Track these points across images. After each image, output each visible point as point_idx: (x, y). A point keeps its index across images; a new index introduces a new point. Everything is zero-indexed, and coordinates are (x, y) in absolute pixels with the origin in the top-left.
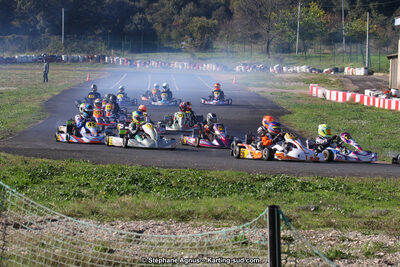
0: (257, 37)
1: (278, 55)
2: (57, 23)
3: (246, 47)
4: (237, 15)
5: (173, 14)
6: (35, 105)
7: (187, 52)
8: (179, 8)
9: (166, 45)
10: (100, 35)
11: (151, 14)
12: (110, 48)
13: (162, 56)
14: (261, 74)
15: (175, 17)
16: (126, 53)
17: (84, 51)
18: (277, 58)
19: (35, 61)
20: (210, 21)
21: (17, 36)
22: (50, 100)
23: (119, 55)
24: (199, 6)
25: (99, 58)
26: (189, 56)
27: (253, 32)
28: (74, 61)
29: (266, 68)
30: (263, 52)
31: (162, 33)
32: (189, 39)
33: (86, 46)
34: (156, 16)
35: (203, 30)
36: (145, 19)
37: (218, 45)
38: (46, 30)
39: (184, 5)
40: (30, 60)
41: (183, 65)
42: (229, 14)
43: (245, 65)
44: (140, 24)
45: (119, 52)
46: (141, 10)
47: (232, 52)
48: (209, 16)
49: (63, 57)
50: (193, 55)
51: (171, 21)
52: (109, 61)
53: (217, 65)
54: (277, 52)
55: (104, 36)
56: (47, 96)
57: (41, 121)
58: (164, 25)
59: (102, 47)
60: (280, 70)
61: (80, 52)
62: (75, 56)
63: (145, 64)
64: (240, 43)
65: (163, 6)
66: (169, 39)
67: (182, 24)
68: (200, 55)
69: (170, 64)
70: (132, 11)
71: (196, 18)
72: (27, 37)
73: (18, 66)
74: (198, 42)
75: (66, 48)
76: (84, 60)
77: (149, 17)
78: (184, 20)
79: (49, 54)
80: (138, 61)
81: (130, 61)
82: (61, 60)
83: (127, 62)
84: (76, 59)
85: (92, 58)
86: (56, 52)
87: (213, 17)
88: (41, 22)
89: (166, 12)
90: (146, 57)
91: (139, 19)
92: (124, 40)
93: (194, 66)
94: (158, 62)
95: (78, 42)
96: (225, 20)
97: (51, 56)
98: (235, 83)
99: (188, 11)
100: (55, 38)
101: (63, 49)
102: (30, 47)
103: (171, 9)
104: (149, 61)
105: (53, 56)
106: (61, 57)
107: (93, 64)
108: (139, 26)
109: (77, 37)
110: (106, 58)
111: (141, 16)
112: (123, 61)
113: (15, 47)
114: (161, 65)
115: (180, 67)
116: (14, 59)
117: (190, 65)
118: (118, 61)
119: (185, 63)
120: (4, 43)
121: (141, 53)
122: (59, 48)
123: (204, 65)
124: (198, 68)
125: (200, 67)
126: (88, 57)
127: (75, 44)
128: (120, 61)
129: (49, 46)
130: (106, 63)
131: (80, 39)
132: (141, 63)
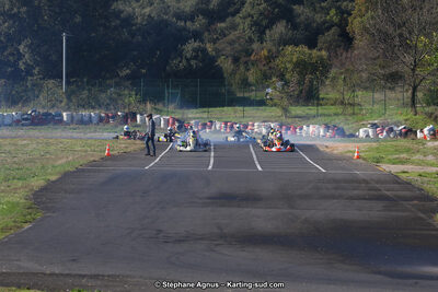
0: (394, 79)
1: (430, 109)
2: (54, 57)
3: (377, 96)
4: (360, 42)
5: (251, 41)
6: (19, 198)
7: (275, 105)
8: (261, 29)
9: (240, 95)
10: (127, 77)
11: (214, 41)
12: (144, 101)
13: (229, 112)
14: (403, 142)
15: (255, 46)
16: (171, 108)
18: (430, 115)
19: (17, 123)
20: (315, 52)
22: (44, 189)
23: (159, 112)
24: (295, 27)
25: (125, 117)
26: (277, 111)
27: (387, 71)
28: (82, 122)
29: (409, 132)
30: (404, 105)
31: (233, 73)
32: (279, 84)
33: (103, 95)
34: (221, 45)
35: (303, 67)
36: (204, 51)
37: (327, 92)
38: (36, 71)
39: (270, 26)
40: (8, 121)
42: (347, 40)
43: (374, 126)
44: (195, 58)
45: (160, 106)
46: (197, 35)
47: (352, 105)
48: (312, 44)
49: (64, 114)
50: (285, 110)
51: (248, 53)
52: (143, 121)
53: (327, 127)
54: (428, 104)
55: (134, 79)
56: (37, 183)
57: (27, 226)
58: (236, 60)
59: (131, 99)
60: (435, 135)
61: (93, 108)
62: (85, 113)
63: (204, 126)
64: (366, 89)
65: (234, 27)
66: (245, 84)
67: (267, 58)
68: (297, 110)
69: (246, 126)
70: (182, 37)
71: (290, 48)
74: (293, 88)
75: (69, 97)
76: (101, 120)
77: (209, 47)
78: (269, 51)
79: (41, 111)
80: (193, 122)
81: (178, 120)
82: (61, 121)
83: (174, 124)
84: (86, 119)
85: (114, 117)
86: (53, 107)
87: (319, 45)
88: (27, 56)
89: (239, 38)
90: (205, 115)
91: (193, 50)
92: (168, 87)
93: (288, 129)
94: (226, 123)
95: (89, 90)
96: (339, 51)
97: (44, 114)
98: (358, 157)
99: (277, 36)
100: (51, 83)
101: (65, 100)
102: (7, 100)
103: (248, 33)
104: (211, 122)
105: (47, 114)
106: (61, 115)
107: (116, 126)
108: (193, 62)
109: (88, 82)
110: (138, 117)
111: (196, 44)
112: (167, 122)
114: (231, 127)
115: (264, 131)
117: (281, 127)
118: (158, 121)
119: (272, 125)
121: (197, 107)
122: (57, 100)
123: (305, 128)
124: (295, 132)
125: (298, 130)
126: (107, 115)
127: (84, 94)
128: (162, 122)
129: (41, 97)
130: (138, 125)
131: (94, 85)
132: (197, 124)
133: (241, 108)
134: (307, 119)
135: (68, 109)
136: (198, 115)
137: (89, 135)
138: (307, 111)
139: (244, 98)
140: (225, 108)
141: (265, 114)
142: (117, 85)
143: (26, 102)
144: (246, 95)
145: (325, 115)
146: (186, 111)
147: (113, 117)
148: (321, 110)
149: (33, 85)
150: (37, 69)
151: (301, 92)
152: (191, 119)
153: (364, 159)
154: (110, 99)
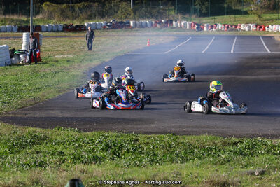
7: (254, 14)
9: (234, 8)
12: (178, 13)
13: (229, 19)
16: (193, 16)
17: (152, 17)
19: (104, 28)
21: (87, 4)
23: (187, 19)
25: (166, 23)
26: (254, 17)
28: (141, 26)
33: (155, 10)
40: (98, 27)
41: (250, 27)
45: (187, 16)
49: (132, 23)
50: (260, 17)
52: (176, 24)
61: (148, 18)
62: (143, 21)
63: (212, 27)
66: (240, 1)
68: (268, 16)
69: (236, 27)
72: (96, 4)
75: (135, 12)
79: (118, 21)
80: (205, 25)
81: (197, 24)
82: (129, 26)
83: (194, 26)
84: (144, 24)
85: (160, 23)
86: (126, 18)
90: (213, 21)
92: (192, 4)
93: (261, 27)
94: (224, 25)
95: (146, 7)
97: (119, 22)
100: (124, 4)
101: (132, 15)
102: (99, 14)
104: (216, 24)
105: (122, 22)
106: (129, 23)
107: (161, 28)
109: (145, 3)
110: (174, 23)
112: (191, 25)
113: (84, 15)
114: (228, 27)
115: (247, 29)
116: (83, 26)
117: (256, 26)
118: (185, 24)
119: (251, 25)
120: (74, 11)
121: (208, 16)
122: (128, 14)
123: (270, 26)
124: (264, 29)
125: (266, 28)
126: (156, 22)
127: (143, 10)
128: (188, 25)
129: (119, 12)
130: (174, 28)
131: (149, 5)
132: (208, 26)
133: (234, 16)
134: (272, 20)
135: (135, 19)
136: (209, 21)
138: (273, 17)
139: (236, 10)
140: (226, 16)
141: (248, 19)
142: (165, 4)
143: (110, 16)
144: (240, 8)
146: (202, 18)
149: (114, 5)
151: (269, 5)
152: (204, 23)
154: (159, 13)
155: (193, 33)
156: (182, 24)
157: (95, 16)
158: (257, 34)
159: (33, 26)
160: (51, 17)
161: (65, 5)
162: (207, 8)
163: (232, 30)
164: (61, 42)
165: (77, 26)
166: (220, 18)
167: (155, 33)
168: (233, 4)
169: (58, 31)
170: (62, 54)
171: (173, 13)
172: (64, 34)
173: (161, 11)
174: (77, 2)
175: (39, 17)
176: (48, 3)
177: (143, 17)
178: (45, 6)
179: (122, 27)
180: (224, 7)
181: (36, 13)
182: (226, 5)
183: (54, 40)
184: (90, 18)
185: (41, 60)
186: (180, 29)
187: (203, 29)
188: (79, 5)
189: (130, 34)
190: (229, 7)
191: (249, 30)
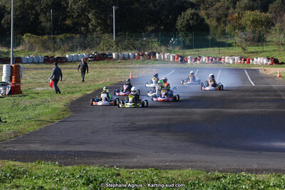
6: (61, 105)
7: (238, 46)
9: (218, 40)
10: (152, 31)
12: (160, 46)
13: (213, 51)
16: (177, 49)
17: (135, 49)
21: (68, 35)
23: (170, 51)
25: (149, 55)
26: (239, 50)
28: (124, 58)
31: (217, 27)
33: (137, 42)
34: (211, 11)
41: (234, 60)
45: (170, 48)
49: (114, 54)
50: (244, 49)
51: (226, 16)
52: (160, 57)
53: (269, 59)
55: (156, 32)
58: (218, 20)
61: (131, 50)
62: (126, 53)
63: (196, 59)
66: (224, 33)
68: (252, 49)
69: (220, 59)
72: (78, 36)
73: (69, 66)
75: (117, 44)
76: (135, 57)
77: (202, 13)
78: (239, 14)
79: (100, 52)
80: (189, 57)
81: (180, 56)
82: (112, 58)
83: (178, 58)
84: (126, 56)
86: (108, 49)
87: (270, 10)
88: (93, 20)
89: (221, 7)
90: (197, 53)
91: (191, 14)
93: (245, 60)
94: (208, 57)
95: (129, 39)
96: (281, 13)
97: (102, 54)
98: (280, 76)
99: (243, 5)
100: (106, 35)
101: (115, 46)
102: (81, 46)
103: (227, 3)
104: (200, 57)
105: (104, 54)
106: (111, 55)
107: (144, 61)
108: (191, 22)
109: (128, 35)
110: (157, 55)
111: (193, 11)
112: (174, 57)
113: (66, 46)
114: (212, 60)
115: (231, 62)
116: (65, 58)
117: (241, 59)
118: (169, 57)
119: (236, 58)
120: (55, 42)
121: (192, 48)
122: (110, 46)
123: (255, 59)
124: (249, 62)
125: (251, 61)
126: (139, 54)
127: (126, 42)
128: (171, 57)
129: (101, 44)
130: (157, 60)
131: (132, 36)
132: (191, 58)
133: (218, 48)
134: (257, 52)
135: (117, 51)
136: (193, 53)
137: (127, 66)
138: (258, 50)
139: (220, 42)
140: (209, 49)
141: (232, 51)
142: (148, 36)
143: (92, 47)
144: (224, 40)
145: (267, 51)
146: (186, 51)
147: (142, 55)
148: (265, 48)
149: (97, 37)
150: (99, 28)
151: (254, 38)
152: (188, 55)
153: (283, 77)
154: (142, 45)
155: (176, 65)
156: (166, 56)
157: (77, 47)
158: (241, 67)
159: (13, 58)
160: (31, 49)
161: (46, 37)
162: (191, 40)
163: (216, 63)
164: (42, 73)
165: (58, 58)
166: (203, 50)
167: (137, 65)
168: (217, 36)
169: (39, 63)
170: (43, 86)
171: (156, 45)
172: (45, 66)
173: (144, 42)
174: (58, 34)
175: (19, 49)
176: (29, 34)
177: (126, 49)
178: (26, 37)
179: (105, 59)
180: (208, 40)
181: (17, 44)
182: (210, 38)
183: (35, 72)
184: (72, 50)
185: (21, 92)
186: (164, 61)
187: (187, 61)
188: (61, 36)
189: (113, 66)
190: (213, 40)
191: (234, 63)
